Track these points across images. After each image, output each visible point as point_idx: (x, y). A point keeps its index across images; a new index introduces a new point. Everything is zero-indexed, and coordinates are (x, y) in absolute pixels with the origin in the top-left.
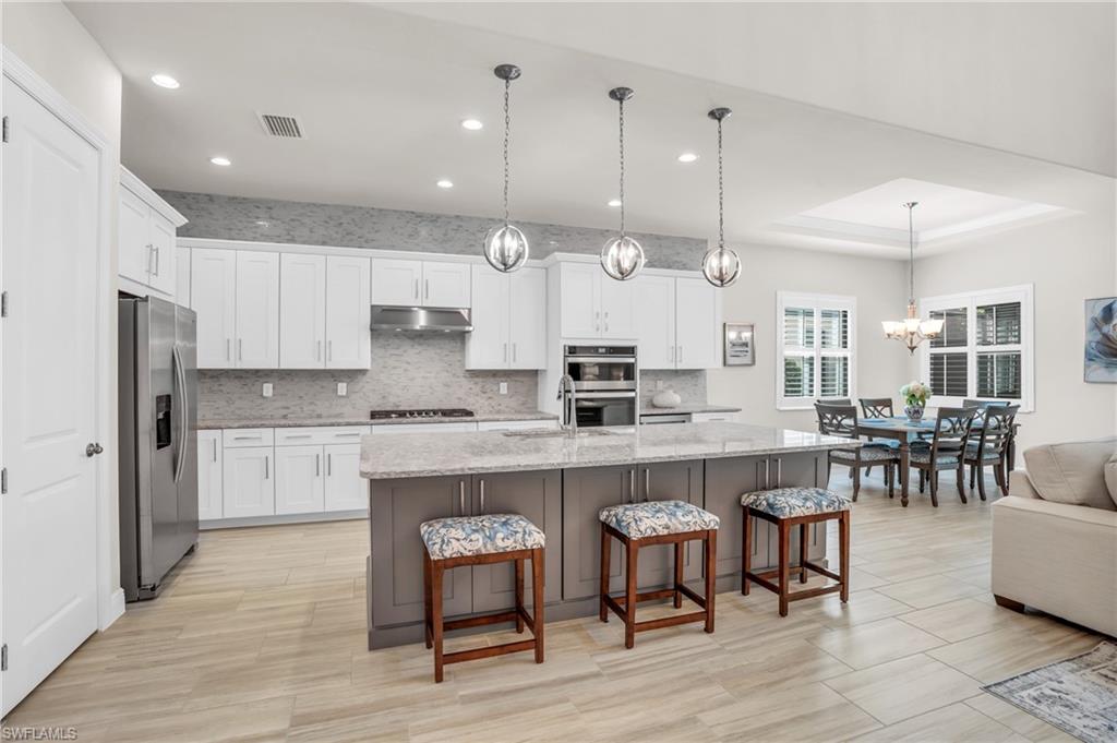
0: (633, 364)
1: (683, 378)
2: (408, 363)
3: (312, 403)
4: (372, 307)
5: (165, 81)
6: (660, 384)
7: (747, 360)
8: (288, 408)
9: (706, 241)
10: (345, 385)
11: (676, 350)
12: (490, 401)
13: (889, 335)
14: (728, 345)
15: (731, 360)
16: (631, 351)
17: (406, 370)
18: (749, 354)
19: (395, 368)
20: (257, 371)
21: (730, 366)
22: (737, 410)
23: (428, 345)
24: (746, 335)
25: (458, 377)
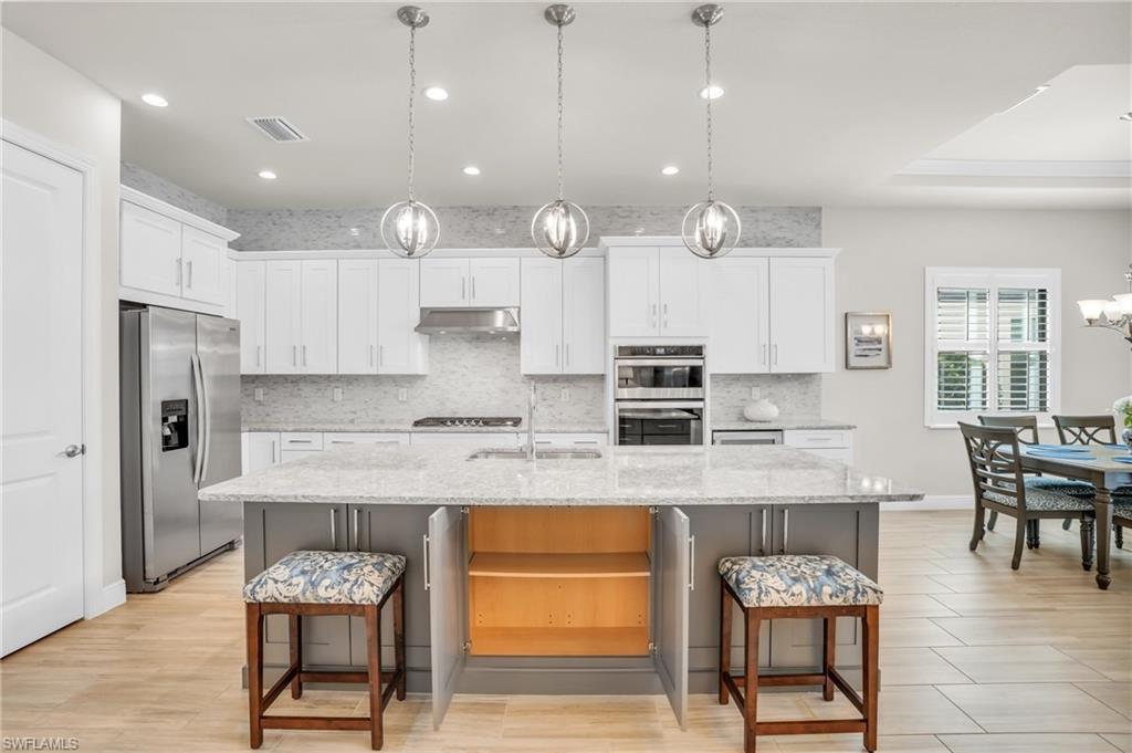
0: (701, 367)
1: (789, 384)
2: (466, 368)
3: (376, 408)
4: (422, 309)
5: (155, 100)
6: (756, 392)
7: (880, 361)
8: (354, 413)
9: (820, 209)
10: (405, 390)
11: (770, 350)
12: (551, 409)
13: (1090, 321)
14: (852, 343)
15: (854, 362)
16: (697, 351)
17: (464, 375)
18: (883, 353)
19: (453, 372)
20: (329, 376)
21: (854, 368)
22: (849, 428)
23: (486, 348)
24: (880, 330)
25: (517, 382)
